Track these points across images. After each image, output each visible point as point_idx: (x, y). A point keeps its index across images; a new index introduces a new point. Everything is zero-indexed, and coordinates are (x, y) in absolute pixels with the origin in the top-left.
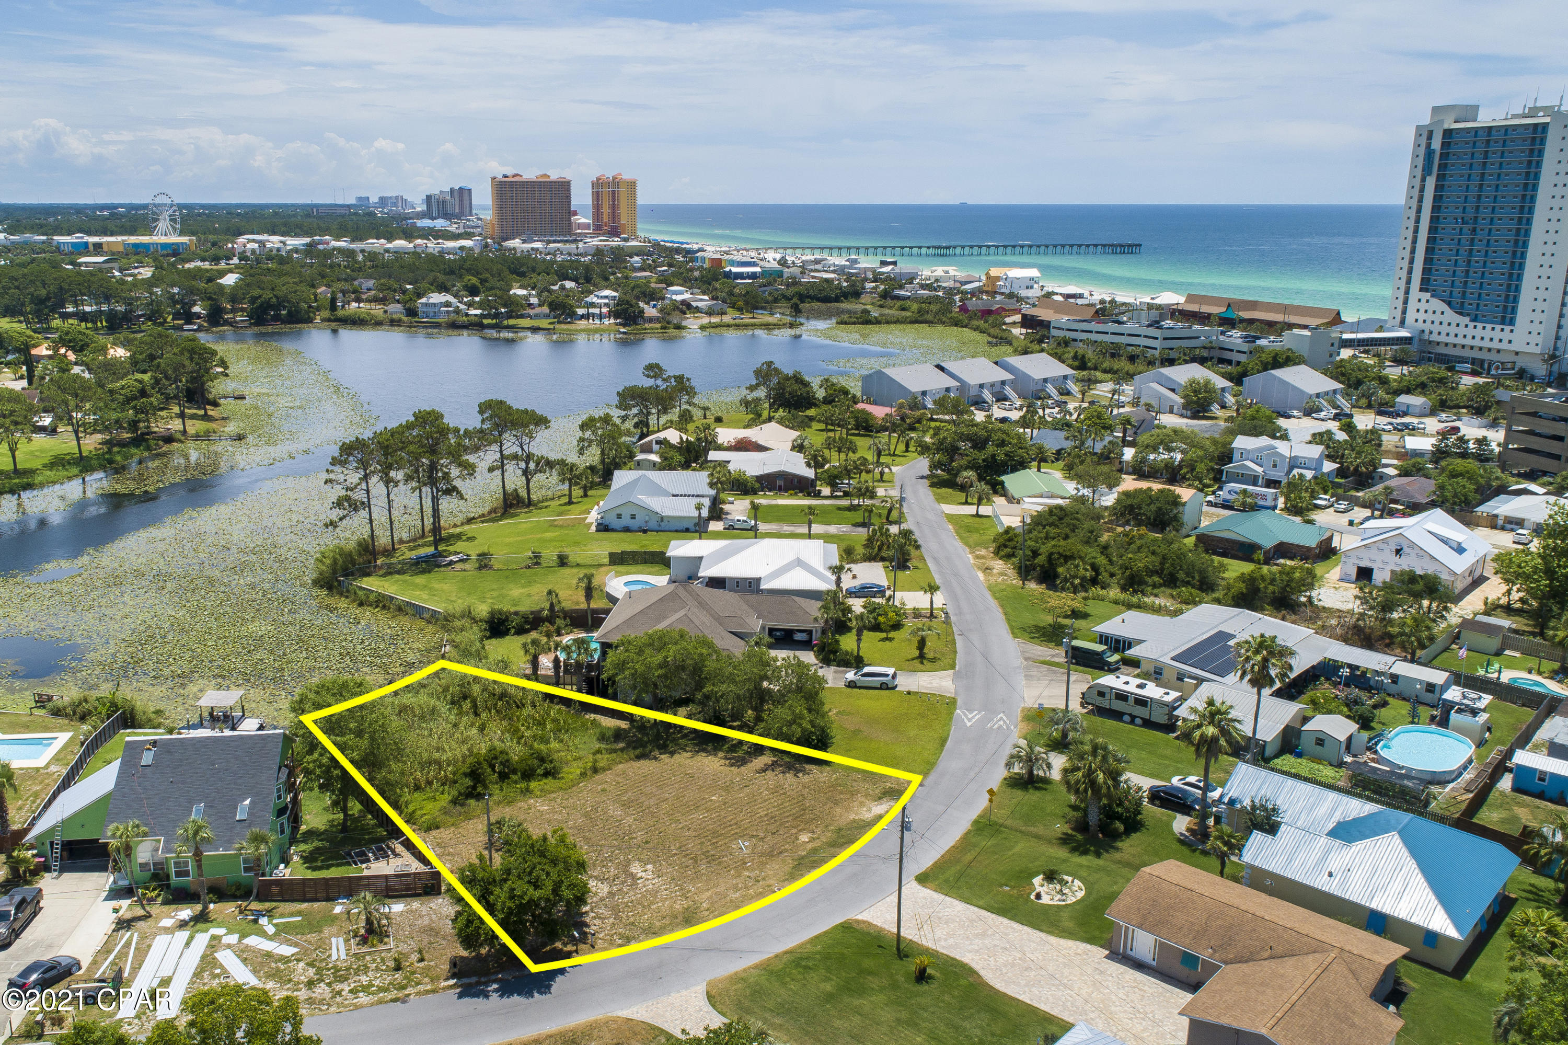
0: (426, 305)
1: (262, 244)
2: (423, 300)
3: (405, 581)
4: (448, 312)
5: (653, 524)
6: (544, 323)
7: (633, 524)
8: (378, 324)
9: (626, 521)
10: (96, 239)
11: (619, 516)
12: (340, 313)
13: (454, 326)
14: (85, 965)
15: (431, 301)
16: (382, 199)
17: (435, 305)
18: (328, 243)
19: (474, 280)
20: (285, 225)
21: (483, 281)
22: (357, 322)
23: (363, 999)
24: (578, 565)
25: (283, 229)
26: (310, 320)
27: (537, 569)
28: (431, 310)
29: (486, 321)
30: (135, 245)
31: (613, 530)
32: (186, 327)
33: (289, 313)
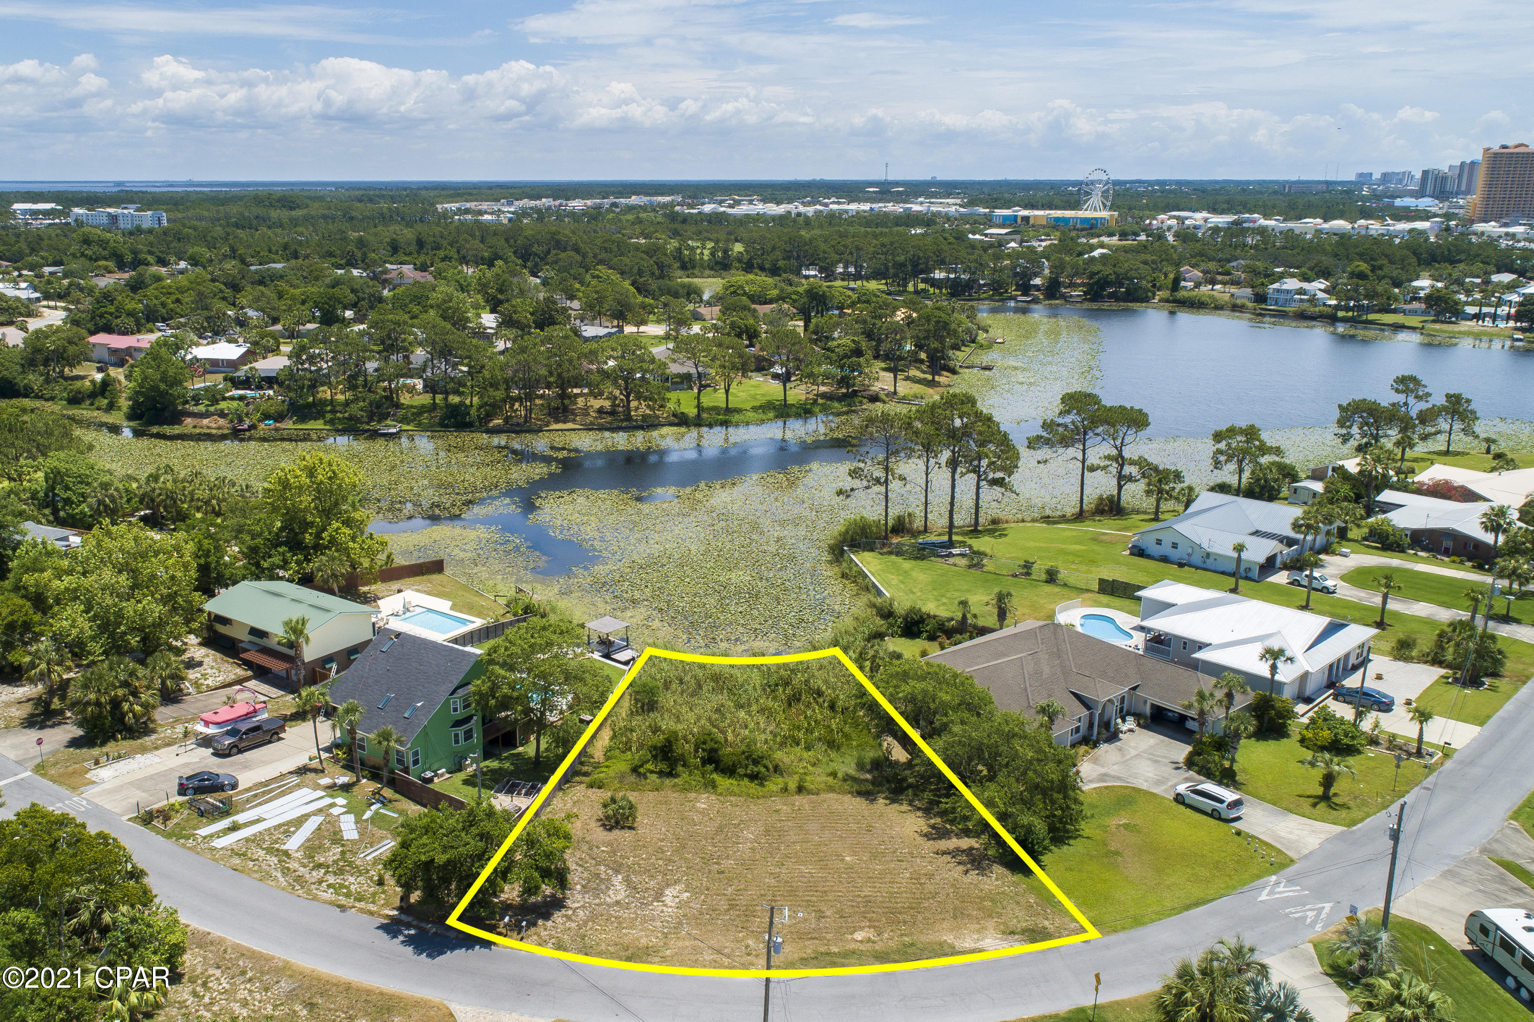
0: (1278, 291)
1: (1181, 220)
2: (1276, 286)
3: (894, 563)
4: (1301, 300)
5: (1196, 559)
6: (1414, 321)
7: (1174, 554)
8: (1218, 307)
9: (1166, 549)
10: (1026, 213)
11: (1159, 542)
12: (1182, 294)
13: (1303, 316)
14: (240, 788)
15: (1285, 287)
16: (1385, 175)
17: (1288, 291)
18: (1255, 222)
19: (1364, 267)
20: (1228, 202)
21: (1374, 269)
22: (1196, 305)
23: (329, 895)
24: (1065, 585)
25: (1225, 206)
26: (1146, 300)
27: (1022, 580)
28: (1282, 296)
29: (1340, 314)
30: (1057, 219)
31: (1149, 557)
32: (1020, 298)
33: (1128, 290)
